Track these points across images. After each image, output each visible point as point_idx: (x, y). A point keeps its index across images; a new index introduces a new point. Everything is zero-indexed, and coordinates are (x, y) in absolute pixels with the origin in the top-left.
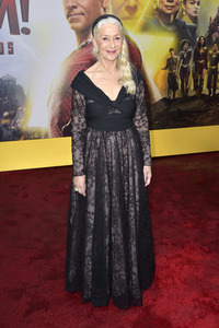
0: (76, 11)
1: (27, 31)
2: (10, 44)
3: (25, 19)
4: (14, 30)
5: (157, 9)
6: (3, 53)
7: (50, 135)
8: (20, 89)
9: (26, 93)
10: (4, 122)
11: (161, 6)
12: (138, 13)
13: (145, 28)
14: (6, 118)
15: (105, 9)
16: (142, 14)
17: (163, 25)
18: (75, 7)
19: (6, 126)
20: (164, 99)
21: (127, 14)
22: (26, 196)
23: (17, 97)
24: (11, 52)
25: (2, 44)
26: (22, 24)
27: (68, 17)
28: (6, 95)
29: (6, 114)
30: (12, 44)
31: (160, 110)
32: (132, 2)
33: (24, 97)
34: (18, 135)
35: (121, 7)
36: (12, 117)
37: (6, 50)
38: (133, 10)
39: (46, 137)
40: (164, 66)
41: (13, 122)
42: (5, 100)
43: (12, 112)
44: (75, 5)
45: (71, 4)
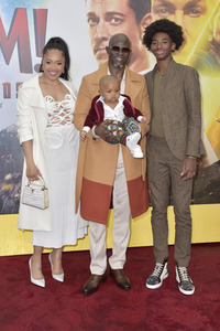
0: (105, 44)
3: (41, 53)
4: (25, 67)
5: (214, 42)
6: (9, 97)
10: (5, 187)
14: (9, 182)
17: (219, 62)
18: (105, 39)
19: (7, 193)
25: (9, 85)
26: (36, 60)
27: (95, 51)
29: (8, 177)
31: (215, 177)
36: (16, 181)
37: (14, 92)
41: (17, 188)
42: (8, 158)
43: (17, 175)
44: (105, 36)
45: (100, 36)
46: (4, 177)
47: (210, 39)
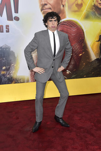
0: (46, 7)
1: (17, 19)
2: (7, 26)
3: (16, 11)
4: (10, 18)
5: (95, 6)
6: (3, 32)
7: (30, 80)
8: (13, 53)
9: (16, 55)
10: (3, 73)
11: (96, 4)
12: (83, 8)
13: (87, 17)
14: (4, 70)
15: (63, 6)
16: (85, 9)
17: (97, 14)
18: (46, 4)
19: (4, 75)
20: (97, 59)
21: (76, 9)
22: (18, 118)
23: (11, 58)
24: (8, 31)
25: (2, 26)
26: (14, 15)
27: (42, 10)
28: (4, 57)
29: (4, 68)
30: (8, 26)
31: (95, 66)
32: (79, 2)
33: (15, 58)
34: (11, 81)
35: (73, 4)
36: (7, 70)
37: (5, 30)
38: (80, 6)
39: (28, 81)
40: (98, 39)
41: (8, 73)
42: (4, 60)
43: (8, 67)
44: (46, 3)
45: (43, 3)
46: (2, 68)
47: (93, 4)
